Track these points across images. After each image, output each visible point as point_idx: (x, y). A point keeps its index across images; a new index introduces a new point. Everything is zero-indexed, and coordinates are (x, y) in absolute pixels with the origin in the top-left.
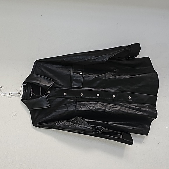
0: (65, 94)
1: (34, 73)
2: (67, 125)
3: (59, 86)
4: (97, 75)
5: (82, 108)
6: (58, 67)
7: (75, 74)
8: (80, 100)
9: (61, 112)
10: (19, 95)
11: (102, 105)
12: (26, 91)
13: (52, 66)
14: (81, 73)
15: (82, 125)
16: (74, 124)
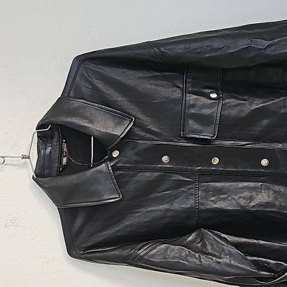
0: (165, 159)
1: (72, 95)
2: (174, 257)
3: (148, 135)
4: (261, 100)
5: (215, 202)
6: (144, 78)
7: (195, 97)
8: (209, 179)
9: (152, 215)
10: (25, 163)
11: (275, 192)
12: (48, 150)
13: (124, 72)
14: (214, 96)
15: (221, 258)
16: (197, 255)
